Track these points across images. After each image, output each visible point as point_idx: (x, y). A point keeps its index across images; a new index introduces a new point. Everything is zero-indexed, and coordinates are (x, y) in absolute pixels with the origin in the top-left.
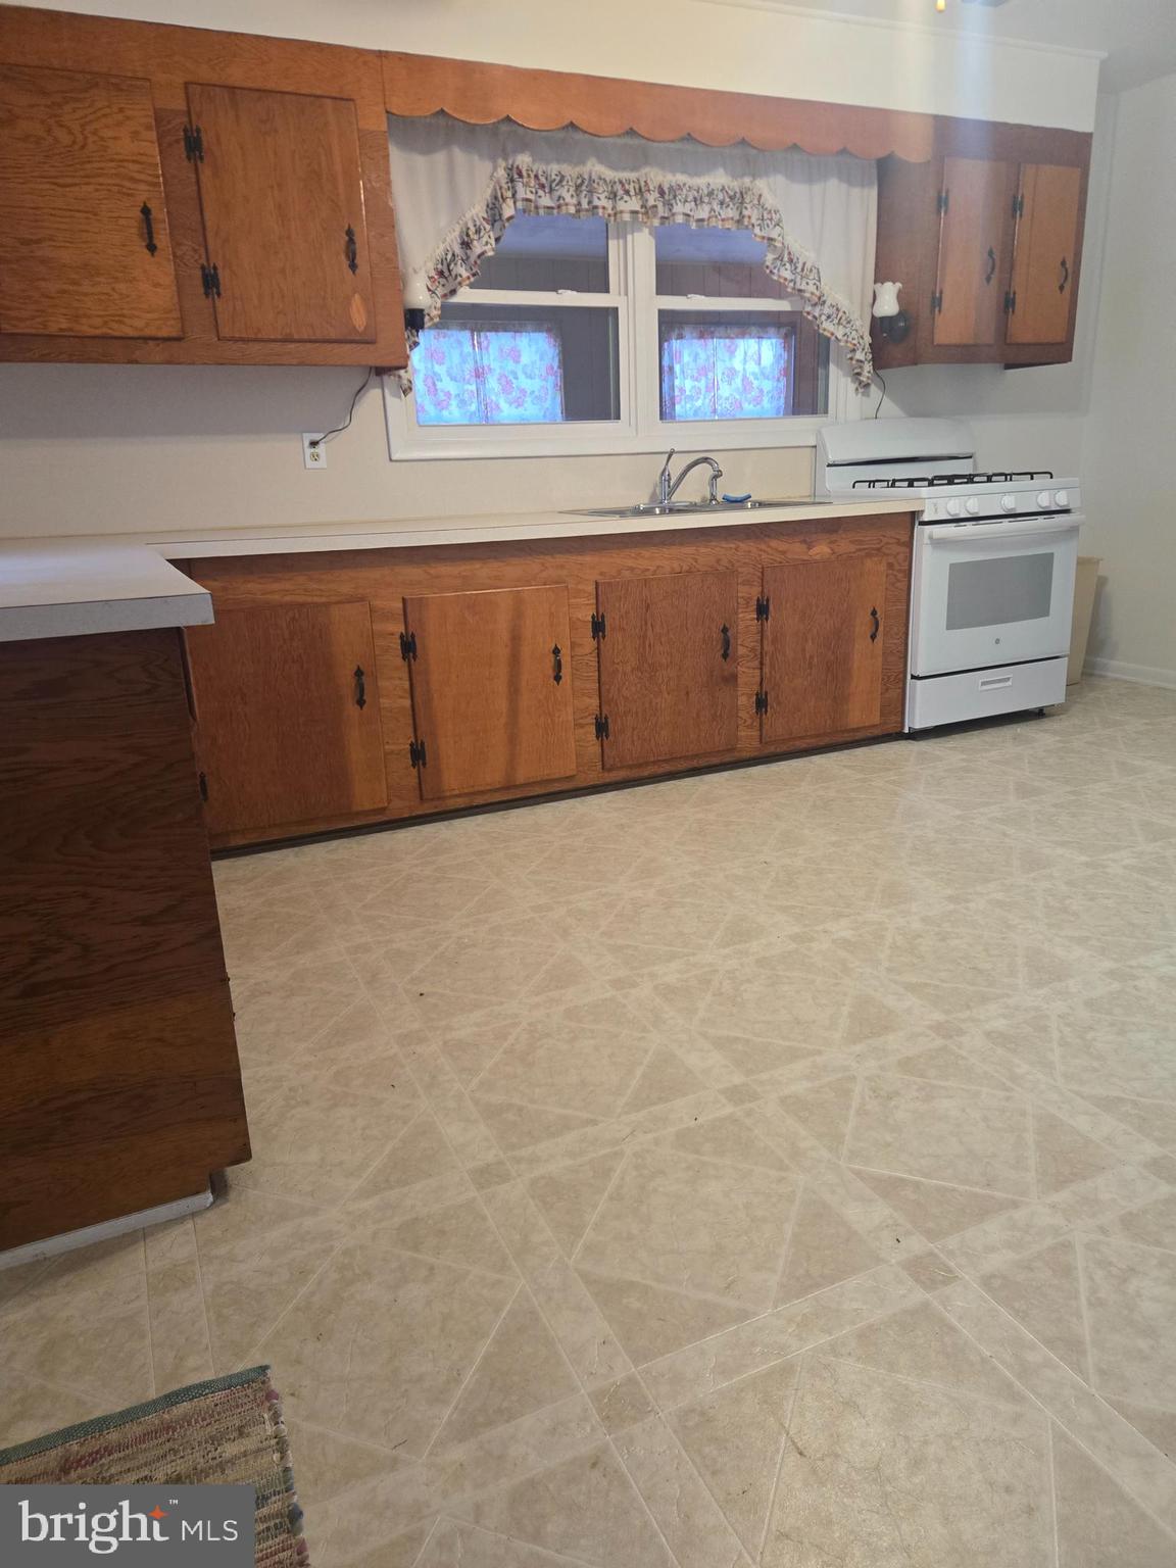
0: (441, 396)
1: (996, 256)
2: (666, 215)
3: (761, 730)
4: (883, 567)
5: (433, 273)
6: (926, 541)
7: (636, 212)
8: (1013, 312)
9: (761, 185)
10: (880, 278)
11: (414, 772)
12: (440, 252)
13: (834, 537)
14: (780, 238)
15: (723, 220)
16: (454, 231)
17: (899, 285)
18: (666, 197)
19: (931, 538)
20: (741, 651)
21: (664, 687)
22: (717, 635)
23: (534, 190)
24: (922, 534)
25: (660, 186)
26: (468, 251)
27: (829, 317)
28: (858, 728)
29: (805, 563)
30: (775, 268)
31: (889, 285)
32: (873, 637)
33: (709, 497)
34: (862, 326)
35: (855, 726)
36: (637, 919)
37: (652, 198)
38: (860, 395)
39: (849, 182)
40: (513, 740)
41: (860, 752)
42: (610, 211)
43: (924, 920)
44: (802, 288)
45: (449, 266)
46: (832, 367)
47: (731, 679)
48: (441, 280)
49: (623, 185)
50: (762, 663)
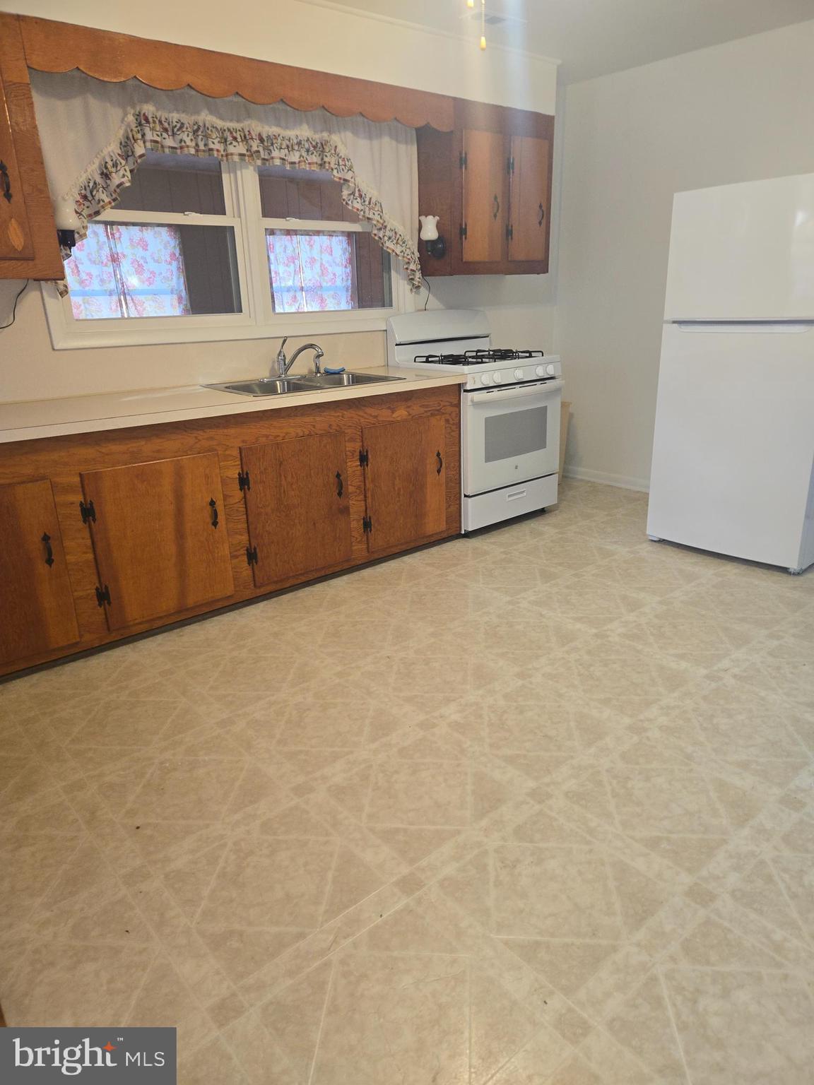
0: (84, 276)
1: (499, 200)
2: (266, 157)
3: (368, 544)
4: (442, 423)
5: (78, 198)
6: (469, 403)
7: (244, 155)
8: (512, 238)
9: (335, 139)
10: (424, 212)
11: (101, 610)
12: (83, 179)
13: (409, 404)
14: (353, 180)
15: (309, 164)
16: (94, 163)
17: (437, 218)
18: (266, 144)
19: (472, 401)
20: (351, 489)
21: (297, 521)
22: (332, 479)
23: (159, 133)
24: (467, 399)
25: (260, 134)
26: (108, 181)
27: (390, 238)
28: (433, 534)
29: (391, 423)
30: (349, 200)
31: (430, 217)
32: (439, 471)
33: (314, 369)
34: (412, 245)
35: (431, 533)
36: (302, 724)
37: (255, 145)
38: (413, 293)
39: (398, 141)
40: (182, 575)
41: (434, 550)
42: (222, 153)
43: (506, 696)
44: (370, 216)
45: (91, 192)
46: (393, 273)
47: (345, 511)
48: (85, 202)
49: (231, 133)
50: (365, 497)
